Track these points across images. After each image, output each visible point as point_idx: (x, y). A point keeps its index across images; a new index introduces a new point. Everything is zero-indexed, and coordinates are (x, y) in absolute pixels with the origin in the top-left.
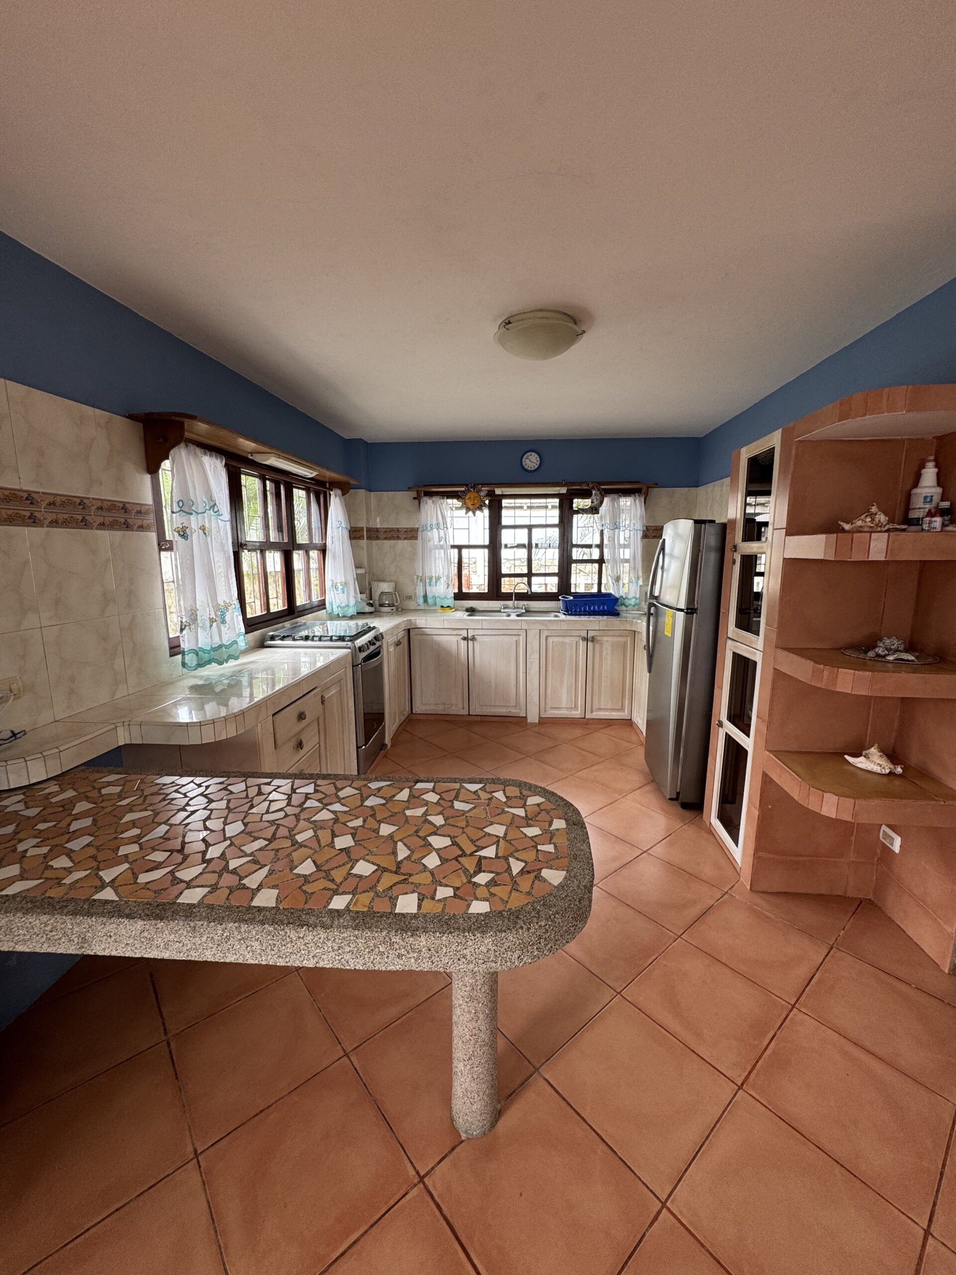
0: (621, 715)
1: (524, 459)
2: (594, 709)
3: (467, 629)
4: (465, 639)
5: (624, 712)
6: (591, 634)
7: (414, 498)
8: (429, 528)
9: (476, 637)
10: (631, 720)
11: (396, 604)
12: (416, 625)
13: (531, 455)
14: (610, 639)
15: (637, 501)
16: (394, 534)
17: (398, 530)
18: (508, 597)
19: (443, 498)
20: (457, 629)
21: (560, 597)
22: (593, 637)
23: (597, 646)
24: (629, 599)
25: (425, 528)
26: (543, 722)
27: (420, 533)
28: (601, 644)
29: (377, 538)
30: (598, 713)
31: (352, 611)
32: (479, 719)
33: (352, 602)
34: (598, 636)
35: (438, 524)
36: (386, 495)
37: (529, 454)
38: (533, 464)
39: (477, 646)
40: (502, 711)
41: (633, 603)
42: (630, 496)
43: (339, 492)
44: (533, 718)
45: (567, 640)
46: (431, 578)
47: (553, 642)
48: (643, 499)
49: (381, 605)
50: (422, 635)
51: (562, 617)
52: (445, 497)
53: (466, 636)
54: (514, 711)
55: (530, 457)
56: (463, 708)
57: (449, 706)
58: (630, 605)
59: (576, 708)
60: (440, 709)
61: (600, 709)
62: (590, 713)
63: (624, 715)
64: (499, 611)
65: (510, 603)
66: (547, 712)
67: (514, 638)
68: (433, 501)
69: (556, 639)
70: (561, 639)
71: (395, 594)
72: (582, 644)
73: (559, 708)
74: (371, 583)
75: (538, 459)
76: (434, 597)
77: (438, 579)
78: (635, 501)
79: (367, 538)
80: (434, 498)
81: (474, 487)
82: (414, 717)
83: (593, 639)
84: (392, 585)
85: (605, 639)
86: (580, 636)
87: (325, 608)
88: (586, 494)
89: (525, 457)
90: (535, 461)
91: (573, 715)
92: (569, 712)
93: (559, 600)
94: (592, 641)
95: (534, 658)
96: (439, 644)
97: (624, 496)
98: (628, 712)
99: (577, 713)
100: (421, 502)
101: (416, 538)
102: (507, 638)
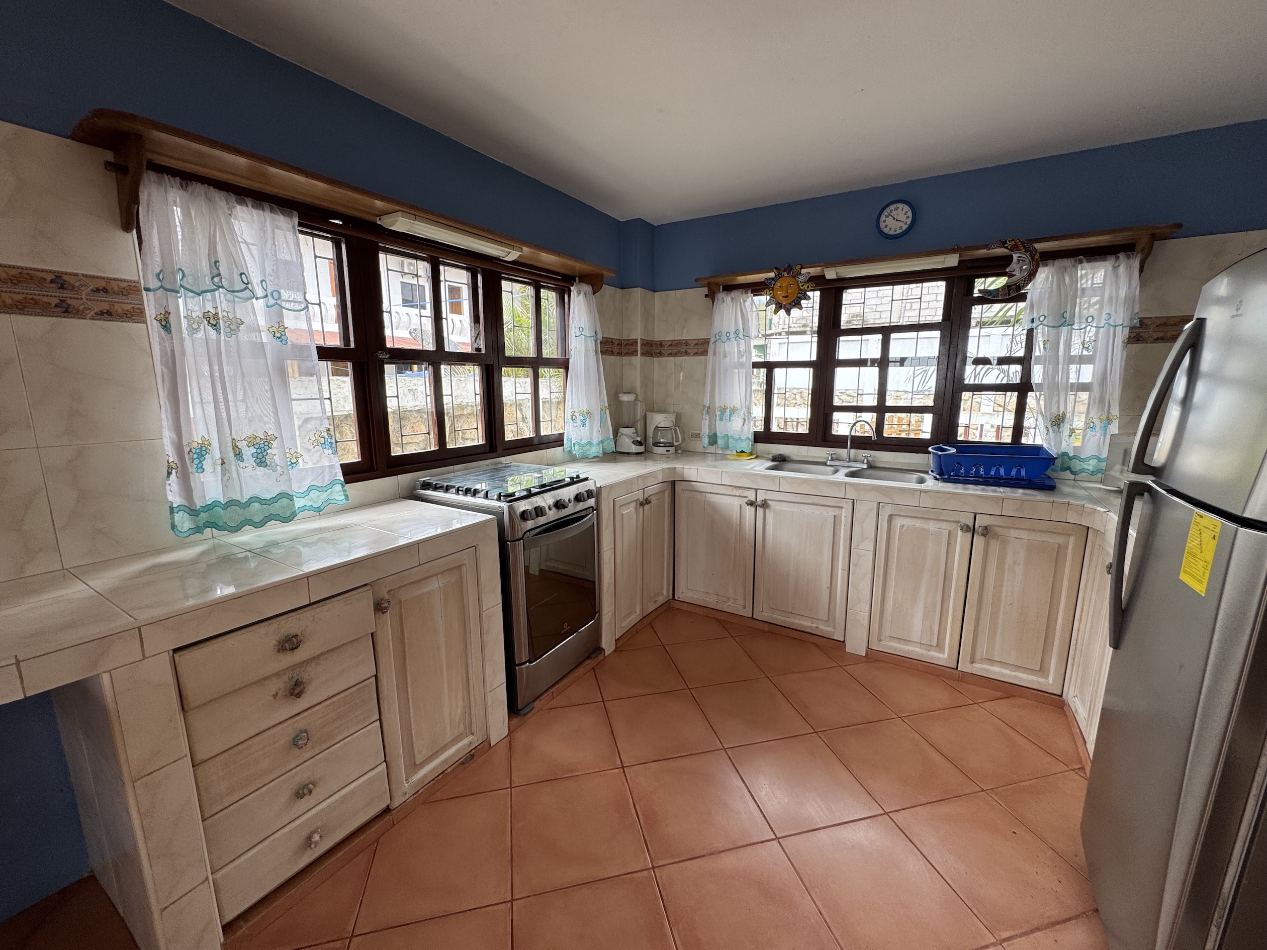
0: (1038, 682)
1: (883, 218)
2: (978, 656)
3: (757, 490)
4: (751, 504)
5: (1047, 677)
6: (981, 521)
7: (706, 296)
8: (724, 338)
9: (769, 502)
10: (1061, 696)
12: (682, 475)
13: (896, 209)
14: (1024, 535)
15: (1122, 269)
16: (680, 348)
18: (840, 442)
19: (746, 293)
20: (740, 488)
21: (930, 449)
22: (986, 528)
23: (995, 545)
24: (1082, 460)
25: (718, 337)
26: (873, 657)
27: (711, 347)
28: (1004, 543)
29: (661, 354)
30: (985, 666)
32: (766, 627)
34: (996, 526)
35: (736, 332)
36: (674, 296)
37: (892, 207)
38: (900, 224)
39: (770, 515)
40: (806, 624)
41: (1091, 468)
42: (1105, 260)
43: (588, 288)
44: (856, 645)
45: (932, 526)
46: (723, 410)
47: (902, 526)
48: (1136, 264)
49: (656, 444)
50: (692, 491)
51: (931, 483)
52: (750, 291)
53: (753, 499)
54: (824, 629)
55: (894, 213)
56: (744, 607)
57: (723, 599)
58: (1083, 470)
59: (939, 647)
60: (711, 600)
61: (991, 661)
62: (968, 664)
63: (1049, 683)
64: (825, 464)
65: (843, 452)
66: (883, 643)
67: (832, 512)
68: (732, 298)
69: (908, 522)
70: (918, 523)
71: (675, 430)
72: (961, 539)
73: (907, 642)
75: (910, 214)
76: (726, 437)
77: (733, 410)
78: (1115, 268)
80: (735, 293)
81: (789, 269)
82: (676, 605)
83: (986, 531)
85: (1013, 533)
86: (959, 522)
88: (997, 266)
89: (885, 213)
90: (902, 217)
91: (932, 658)
92: (924, 652)
94: (983, 535)
95: (864, 549)
96: (713, 507)
97: (1088, 261)
98: (1054, 681)
99: (943, 657)
100: (716, 300)
101: (705, 353)
102: (818, 511)
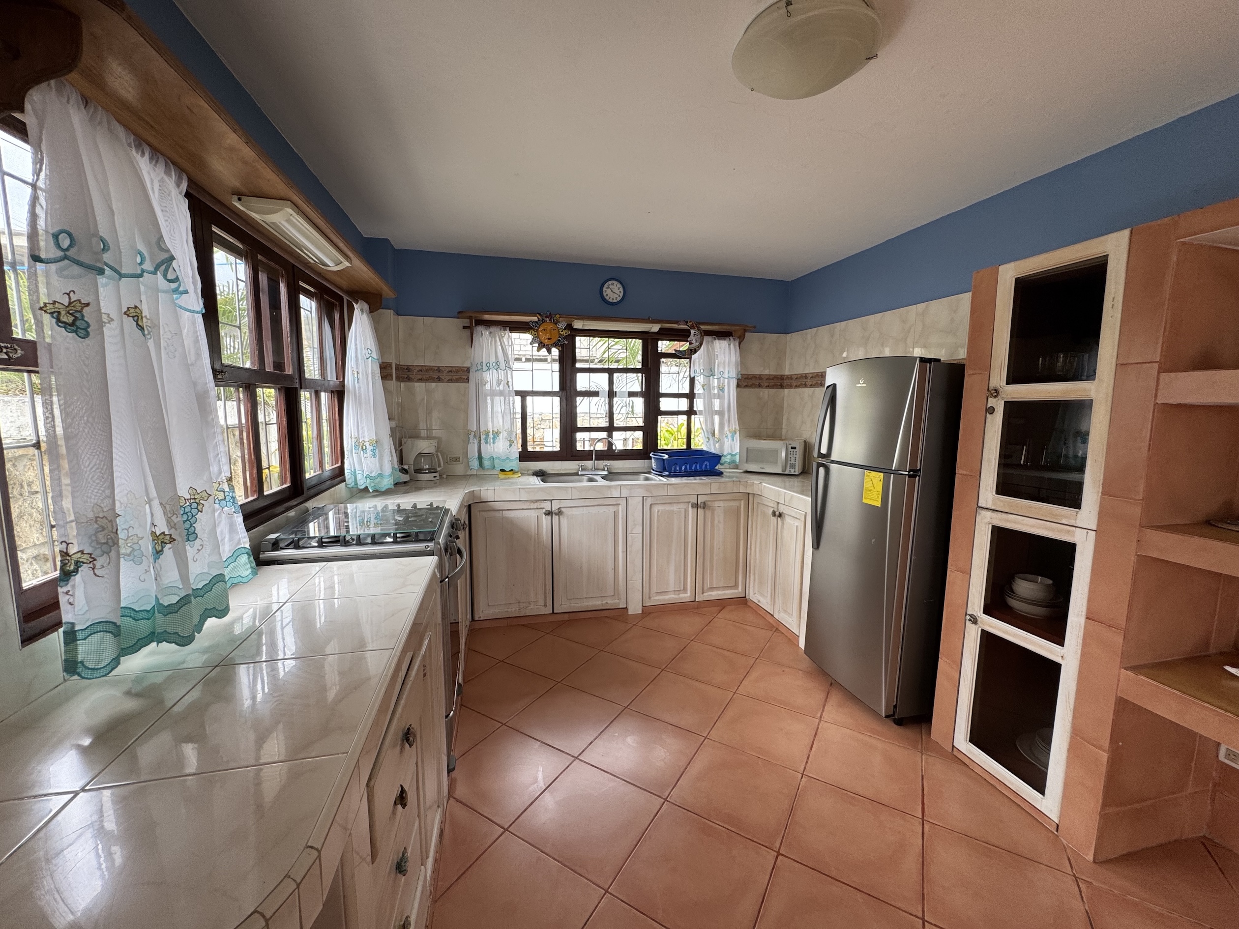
0: (735, 593)
1: (604, 289)
2: (705, 588)
3: (551, 501)
4: (549, 513)
5: (738, 589)
6: (701, 499)
7: (464, 327)
8: (485, 368)
9: (562, 509)
10: (745, 597)
11: (439, 469)
12: (480, 498)
13: (613, 284)
14: (721, 504)
15: (732, 345)
16: (433, 375)
17: (439, 369)
18: (586, 456)
19: (505, 330)
20: (537, 501)
21: (651, 455)
22: (704, 503)
23: (709, 514)
24: (725, 456)
25: (479, 367)
26: (648, 611)
27: (472, 376)
28: (713, 511)
29: (409, 379)
30: (710, 593)
31: (387, 483)
32: (566, 617)
33: (388, 469)
34: (709, 501)
35: (497, 363)
36: (422, 323)
37: (610, 282)
38: (616, 296)
39: (564, 522)
40: (597, 603)
41: (728, 460)
42: (725, 340)
43: (366, 306)
44: (635, 608)
45: (675, 508)
46: (487, 434)
47: (658, 511)
48: (737, 344)
49: (418, 471)
50: (489, 511)
51: (657, 479)
52: (508, 329)
53: (550, 510)
54: (611, 602)
55: (611, 287)
56: (545, 606)
57: (524, 605)
58: (725, 462)
59: (685, 590)
60: (513, 609)
61: (712, 589)
62: (702, 595)
63: (737, 592)
64: (576, 474)
65: (589, 464)
66: (652, 599)
67: (612, 509)
68: (490, 333)
69: (661, 508)
70: (667, 508)
71: (437, 455)
72: (691, 512)
73: (666, 592)
74: (404, 440)
75: (621, 290)
76: (492, 459)
77: (497, 434)
78: (729, 345)
79: (398, 379)
80: (493, 329)
81: (550, 316)
82: (477, 626)
83: (704, 506)
84: (434, 443)
85: (717, 504)
86: (690, 502)
87: (344, 480)
88: (681, 335)
89: (606, 286)
90: (617, 291)
91: (681, 598)
92: (676, 596)
93: (650, 458)
94: (704, 508)
95: (636, 532)
96: (511, 522)
97: (719, 339)
98: (742, 589)
99: (687, 596)
100: (475, 332)
101: (467, 380)
102: (602, 510)
